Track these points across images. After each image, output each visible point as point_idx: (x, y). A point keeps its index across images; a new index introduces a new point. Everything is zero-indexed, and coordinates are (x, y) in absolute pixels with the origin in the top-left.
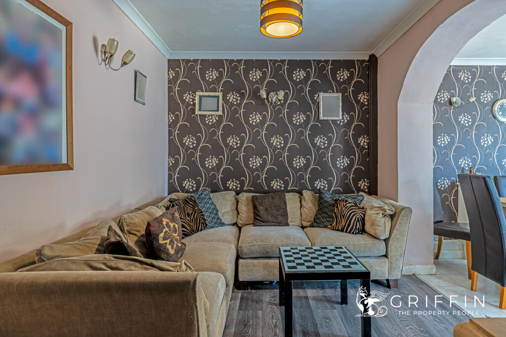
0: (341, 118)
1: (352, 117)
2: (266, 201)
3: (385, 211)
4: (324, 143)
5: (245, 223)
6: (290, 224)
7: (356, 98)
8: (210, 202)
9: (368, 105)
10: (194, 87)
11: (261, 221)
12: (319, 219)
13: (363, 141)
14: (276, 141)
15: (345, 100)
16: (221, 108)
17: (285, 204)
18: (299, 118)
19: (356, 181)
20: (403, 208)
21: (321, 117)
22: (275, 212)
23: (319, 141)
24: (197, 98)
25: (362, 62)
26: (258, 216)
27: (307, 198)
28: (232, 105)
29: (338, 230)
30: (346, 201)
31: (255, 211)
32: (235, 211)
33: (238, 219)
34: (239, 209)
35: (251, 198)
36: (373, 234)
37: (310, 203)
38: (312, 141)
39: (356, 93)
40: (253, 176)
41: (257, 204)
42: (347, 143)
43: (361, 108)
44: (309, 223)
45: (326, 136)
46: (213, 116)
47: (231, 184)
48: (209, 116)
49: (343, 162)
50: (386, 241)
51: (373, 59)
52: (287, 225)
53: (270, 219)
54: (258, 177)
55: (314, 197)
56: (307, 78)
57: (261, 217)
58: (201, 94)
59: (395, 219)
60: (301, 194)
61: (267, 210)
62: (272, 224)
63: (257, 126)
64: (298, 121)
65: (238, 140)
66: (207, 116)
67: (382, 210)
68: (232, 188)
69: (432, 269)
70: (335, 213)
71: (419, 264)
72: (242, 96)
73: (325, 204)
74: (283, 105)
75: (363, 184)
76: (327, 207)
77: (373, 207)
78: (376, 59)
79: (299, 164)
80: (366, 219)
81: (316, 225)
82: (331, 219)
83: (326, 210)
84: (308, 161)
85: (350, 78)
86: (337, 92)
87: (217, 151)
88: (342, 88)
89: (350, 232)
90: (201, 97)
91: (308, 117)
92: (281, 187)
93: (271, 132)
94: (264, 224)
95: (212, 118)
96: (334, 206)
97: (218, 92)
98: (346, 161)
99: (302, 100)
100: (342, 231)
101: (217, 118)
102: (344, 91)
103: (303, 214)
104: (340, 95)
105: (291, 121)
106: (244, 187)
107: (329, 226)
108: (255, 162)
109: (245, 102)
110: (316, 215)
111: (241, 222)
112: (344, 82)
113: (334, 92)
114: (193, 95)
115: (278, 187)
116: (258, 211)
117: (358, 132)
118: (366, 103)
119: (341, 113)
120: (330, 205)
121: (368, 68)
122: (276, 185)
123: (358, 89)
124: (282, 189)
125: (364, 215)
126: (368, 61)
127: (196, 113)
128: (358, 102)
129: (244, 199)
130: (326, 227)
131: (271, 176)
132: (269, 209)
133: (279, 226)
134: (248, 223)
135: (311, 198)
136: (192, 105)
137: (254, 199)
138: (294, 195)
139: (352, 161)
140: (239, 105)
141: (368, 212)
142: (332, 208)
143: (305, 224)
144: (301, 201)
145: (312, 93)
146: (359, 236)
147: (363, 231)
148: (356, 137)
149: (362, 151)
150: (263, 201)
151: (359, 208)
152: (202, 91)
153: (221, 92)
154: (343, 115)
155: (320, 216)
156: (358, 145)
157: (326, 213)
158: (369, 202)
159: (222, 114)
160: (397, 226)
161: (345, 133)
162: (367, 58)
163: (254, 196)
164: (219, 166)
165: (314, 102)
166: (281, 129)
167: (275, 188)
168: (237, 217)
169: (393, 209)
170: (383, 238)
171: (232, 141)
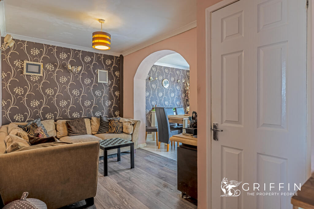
0: (108, 82)
1: (112, 82)
2: (75, 123)
3: (131, 123)
4: (100, 94)
5: (62, 136)
6: (88, 133)
7: (114, 73)
8: (42, 126)
9: (119, 77)
10: (22, 57)
11: (73, 133)
12: (101, 130)
13: (117, 93)
14: (75, 92)
15: (109, 74)
16: (42, 72)
17: (85, 124)
18: (88, 81)
19: (114, 112)
20: (137, 121)
21: (99, 81)
22: (80, 128)
23: (97, 93)
24: (25, 65)
25: (117, 57)
26: (71, 131)
27: (94, 120)
28: (49, 71)
29: (112, 133)
30: (115, 120)
31: (69, 128)
32: (55, 131)
33: (58, 134)
34: (57, 129)
35: (65, 122)
36: (127, 133)
37: (96, 123)
38: (94, 93)
39: (114, 72)
40: (62, 111)
41: (70, 125)
42: (110, 94)
43: (116, 78)
44: (96, 133)
45: (100, 90)
46: (36, 76)
47: (48, 116)
48: (33, 76)
49: (108, 103)
50: (132, 134)
51: (122, 57)
52: (87, 134)
53: (78, 132)
54: (65, 111)
55: (98, 120)
56: (91, 61)
57: (73, 131)
58: (28, 62)
59: (134, 126)
60: (91, 119)
61: (76, 127)
62: (80, 134)
63: (64, 83)
64: (87, 82)
65: (53, 91)
66: (32, 76)
67: (130, 123)
68: (49, 118)
69: (145, 144)
70: (110, 126)
71: (141, 144)
72: (55, 66)
73: (104, 123)
74: (79, 74)
75: (117, 113)
76: (105, 124)
77: (125, 122)
78: (123, 57)
79: (87, 104)
80: (124, 127)
81: (100, 132)
82: (107, 129)
83: (105, 125)
84: (92, 102)
85: (112, 64)
86: (106, 70)
87: (39, 97)
88: (108, 68)
89: (117, 133)
90: (27, 64)
91: (92, 81)
92: (78, 116)
93: (72, 87)
94: (75, 135)
95: (35, 77)
96: (108, 123)
97: (40, 62)
98: (110, 103)
99: (89, 72)
100: (114, 133)
101: (39, 78)
102: (109, 70)
103: (92, 128)
104: (107, 71)
105: (83, 83)
106: (56, 118)
107: (107, 132)
108: (64, 103)
109: (57, 70)
110: (99, 128)
111: (60, 135)
112: (109, 66)
113: (104, 70)
114: (21, 62)
115: (77, 116)
116: (71, 128)
117: (115, 89)
118: (118, 76)
119: (107, 80)
120: (107, 123)
121: (119, 60)
122: (75, 115)
123: (115, 69)
124: (79, 117)
125: (123, 125)
126: (119, 57)
127: (24, 74)
128: (115, 75)
129: (61, 123)
130: (105, 133)
131: (73, 110)
132: (77, 127)
133: (83, 135)
134: (65, 135)
135: (96, 121)
136: (20, 68)
137: (68, 122)
138: (87, 119)
139: (112, 103)
140: (53, 71)
141: (124, 124)
142: (108, 124)
143: (93, 133)
144: (91, 122)
145: (94, 69)
146: (121, 134)
147: (122, 132)
148: (114, 92)
149: (116, 98)
150: (73, 123)
151: (120, 123)
152: (28, 61)
153: (41, 62)
154: (108, 81)
155: (102, 128)
156: (115, 95)
157: (104, 127)
158: (123, 120)
159: (42, 75)
160: (136, 128)
161: (109, 90)
162: (119, 56)
163: (67, 121)
164: (40, 106)
165: (95, 73)
166: (78, 86)
167: (74, 117)
168: (57, 133)
169: (134, 122)
170: (131, 134)
171: (48, 91)
